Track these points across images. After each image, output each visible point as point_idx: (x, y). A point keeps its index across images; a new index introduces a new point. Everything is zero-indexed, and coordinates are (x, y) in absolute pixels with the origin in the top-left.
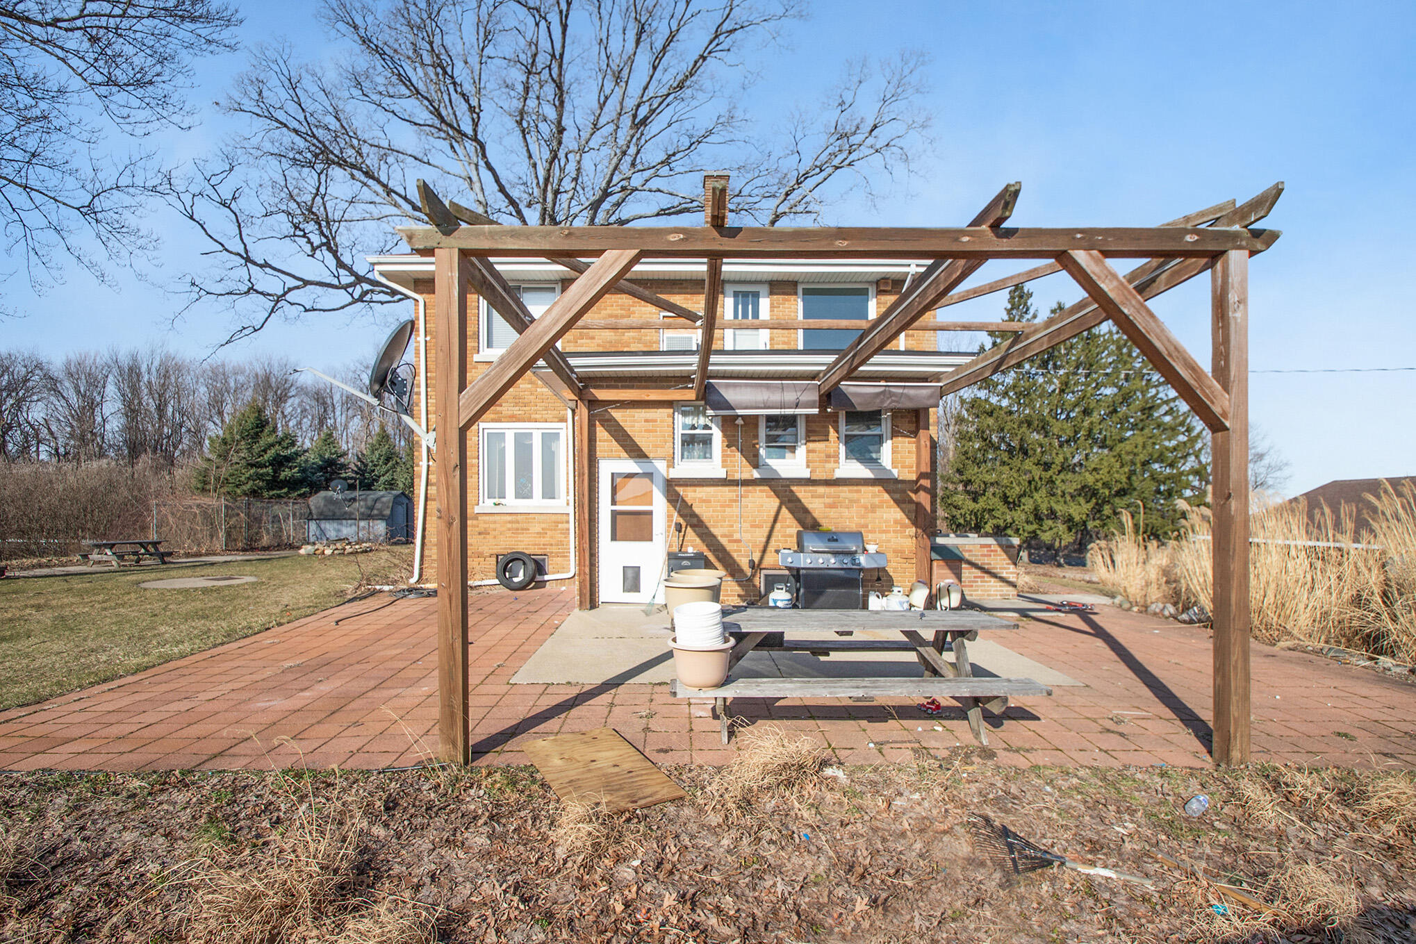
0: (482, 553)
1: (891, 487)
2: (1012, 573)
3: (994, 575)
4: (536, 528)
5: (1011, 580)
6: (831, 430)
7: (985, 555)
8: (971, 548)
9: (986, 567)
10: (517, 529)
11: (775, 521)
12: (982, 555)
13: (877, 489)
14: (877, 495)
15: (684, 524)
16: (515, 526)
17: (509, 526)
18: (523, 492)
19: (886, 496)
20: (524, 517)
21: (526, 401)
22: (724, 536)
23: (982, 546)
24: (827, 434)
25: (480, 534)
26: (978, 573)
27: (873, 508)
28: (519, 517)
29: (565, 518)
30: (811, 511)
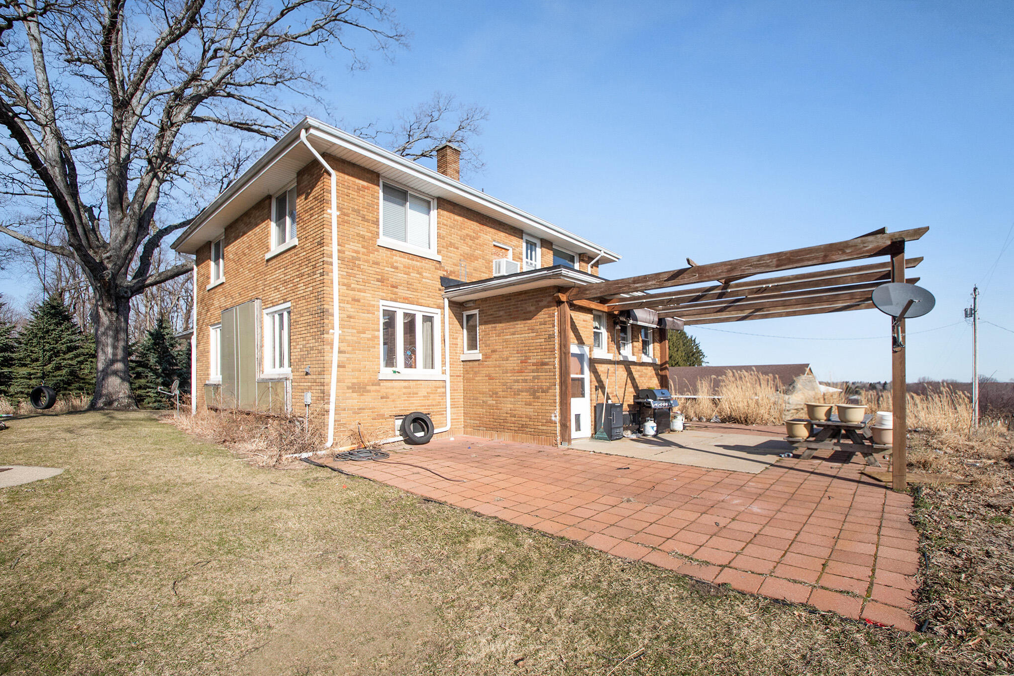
0: (384, 415)
1: (655, 367)
4: (423, 392)
6: (640, 336)
10: (410, 394)
11: (626, 385)
13: (651, 368)
14: (651, 371)
16: (409, 390)
17: (404, 390)
18: (410, 362)
19: (654, 372)
20: (414, 383)
21: (415, 287)
22: (611, 393)
25: (382, 398)
27: (651, 378)
28: (411, 383)
29: (442, 384)
30: (635, 379)
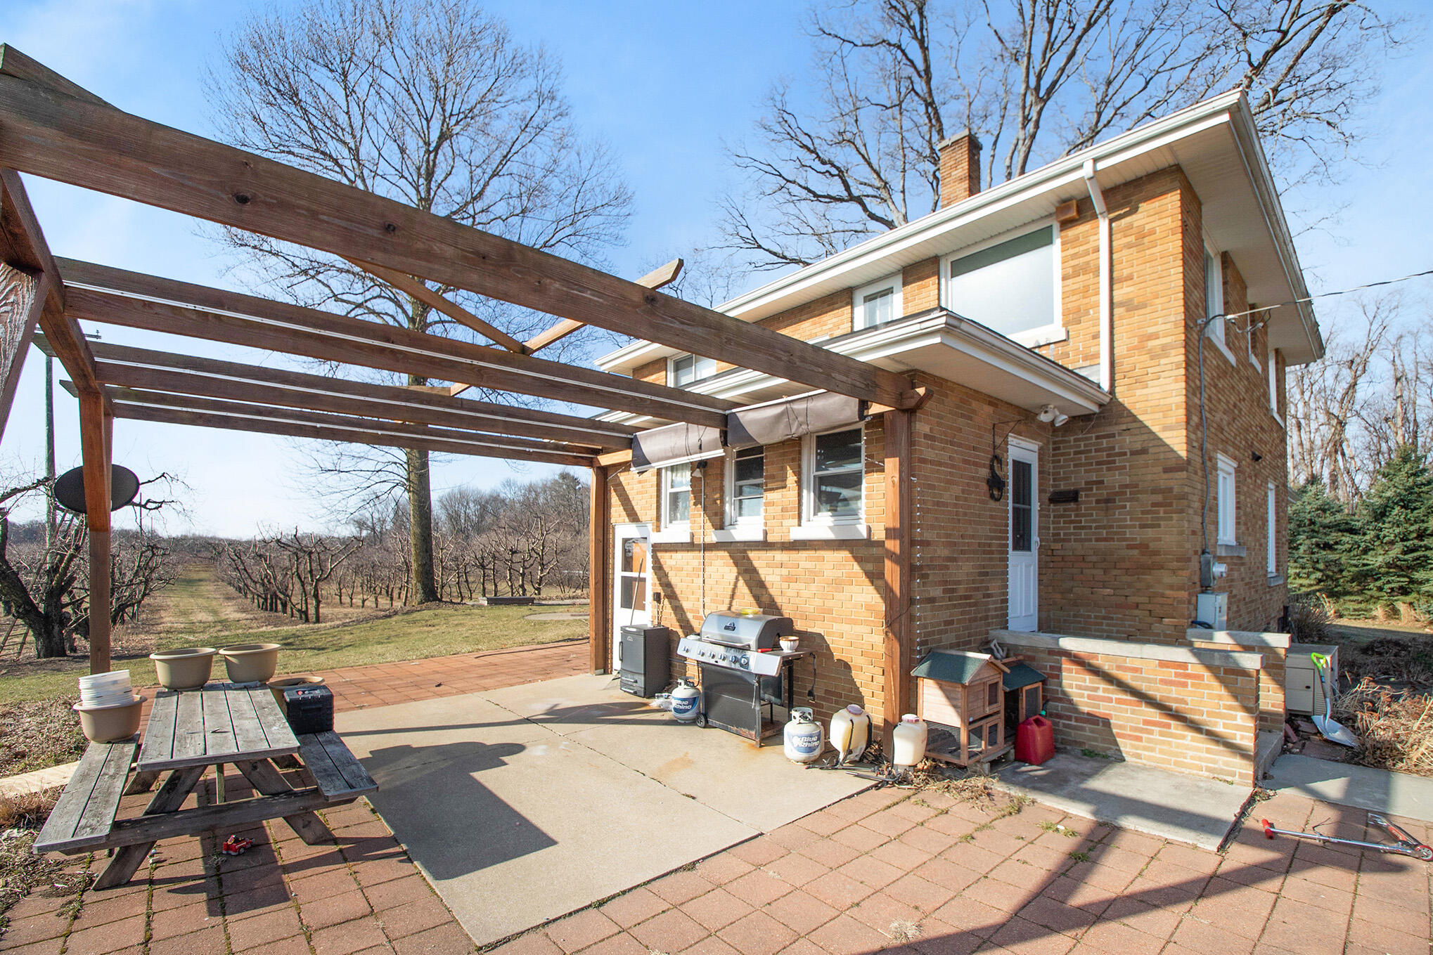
1: (863, 552)
2: (1238, 728)
3: (1195, 727)
5: (1238, 741)
6: (790, 472)
7: (1171, 683)
8: (1137, 664)
9: (1174, 706)
11: (732, 597)
12: (1163, 682)
13: (845, 554)
14: (841, 564)
15: (662, 594)
19: (856, 567)
22: (692, 611)
23: (1164, 664)
24: (784, 479)
26: (1153, 714)
27: (838, 584)
30: (768, 585)
